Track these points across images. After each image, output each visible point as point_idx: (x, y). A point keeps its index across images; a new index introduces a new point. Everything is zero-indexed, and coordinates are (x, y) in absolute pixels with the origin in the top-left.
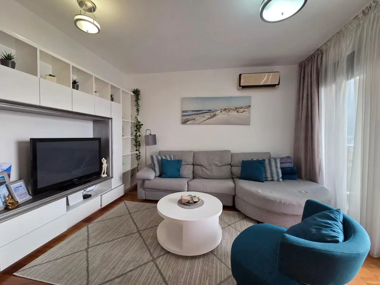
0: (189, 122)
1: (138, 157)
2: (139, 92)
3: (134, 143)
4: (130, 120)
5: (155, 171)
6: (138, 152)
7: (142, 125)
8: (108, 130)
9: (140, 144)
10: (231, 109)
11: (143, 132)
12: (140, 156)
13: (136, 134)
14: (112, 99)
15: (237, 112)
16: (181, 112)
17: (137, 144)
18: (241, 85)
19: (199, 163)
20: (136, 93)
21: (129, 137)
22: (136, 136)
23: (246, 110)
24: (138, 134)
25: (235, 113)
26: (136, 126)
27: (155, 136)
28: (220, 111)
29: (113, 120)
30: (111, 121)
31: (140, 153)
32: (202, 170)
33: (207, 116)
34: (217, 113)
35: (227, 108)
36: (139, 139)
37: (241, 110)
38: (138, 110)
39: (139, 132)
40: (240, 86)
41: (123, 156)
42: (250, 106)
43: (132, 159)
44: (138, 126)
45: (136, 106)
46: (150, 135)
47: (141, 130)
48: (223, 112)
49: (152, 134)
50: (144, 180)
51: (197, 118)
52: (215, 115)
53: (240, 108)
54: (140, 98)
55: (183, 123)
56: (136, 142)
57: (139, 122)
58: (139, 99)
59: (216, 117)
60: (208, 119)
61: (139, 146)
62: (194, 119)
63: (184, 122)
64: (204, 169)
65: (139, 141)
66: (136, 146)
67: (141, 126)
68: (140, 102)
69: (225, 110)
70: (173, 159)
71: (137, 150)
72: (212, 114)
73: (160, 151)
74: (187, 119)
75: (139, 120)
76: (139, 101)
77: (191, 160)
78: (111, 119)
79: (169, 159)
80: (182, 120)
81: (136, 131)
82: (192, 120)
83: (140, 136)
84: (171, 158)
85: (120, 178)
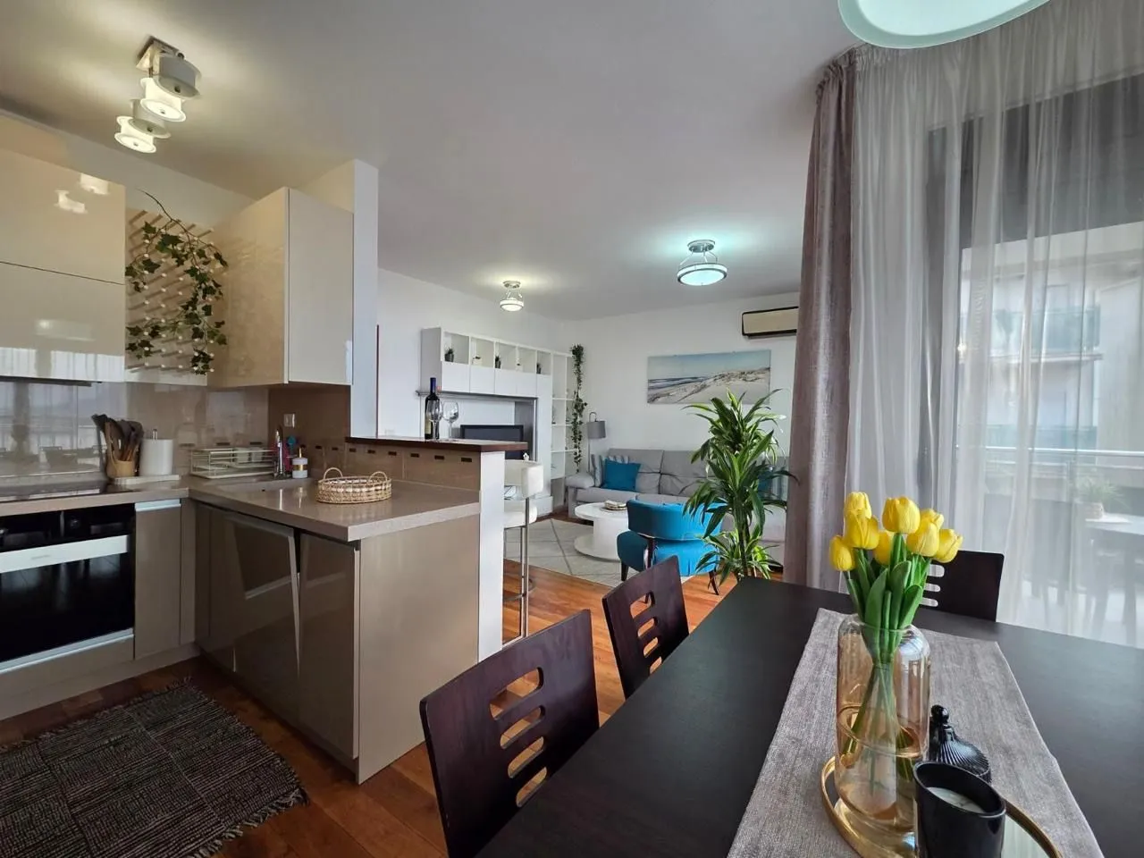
0: (660, 400)
1: (577, 459)
2: (583, 351)
3: (572, 434)
4: (566, 398)
5: (595, 479)
6: (578, 450)
7: (586, 404)
8: (532, 415)
9: (580, 436)
10: (732, 375)
11: (587, 416)
12: (580, 456)
13: (575, 420)
14: (539, 372)
15: (745, 380)
16: (647, 382)
17: (576, 436)
18: (746, 332)
19: (669, 472)
20: (578, 352)
21: (563, 424)
22: (575, 422)
23: (761, 376)
24: (578, 420)
25: (739, 382)
26: (576, 407)
27: (603, 423)
28: (712, 380)
29: (539, 400)
30: (537, 402)
31: (580, 451)
32: (672, 482)
33: (691, 388)
34: (708, 382)
35: (725, 373)
36: (580, 428)
37: (751, 376)
38: (579, 381)
39: (581, 416)
40: (744, 334)
41: (553, 454)
42: (769, 369)
43: (567, 461)
44: (579, 406)
45: (577, 373)
46: (596, 421)
47: (584, 413)
48: (719, 381)
49: (599, 419)
50: (577, 489)
51: (673, 391)
52: (704, 387)
53: (749, 373)
54: (582, 360)
55: (649, 402)
56: (575, 434)
57: (581, 400)
58: (581, 363)
59: (706, 390)
60: (692, 393)
61: (580, 440)
62: (668, 394)
63: (652, 400)
64: (674, 480)
65: (580, 432)
66: (575, 439)
67: (584, 407)
68: (582, 366)
69: (722, 376)
70: (626, 462)
71: (576, 447)
72: (699, 384)
73: (611, 450)
74: (657, 394)
75: (580, 397)
77: (656, 465)
78: (536, 399)
79: (619, 461)
80: (649, 396)
81: (575, 414)
82: (664, 395)
83: (581, 423)
84: (623, 459)
85: (548, 485)
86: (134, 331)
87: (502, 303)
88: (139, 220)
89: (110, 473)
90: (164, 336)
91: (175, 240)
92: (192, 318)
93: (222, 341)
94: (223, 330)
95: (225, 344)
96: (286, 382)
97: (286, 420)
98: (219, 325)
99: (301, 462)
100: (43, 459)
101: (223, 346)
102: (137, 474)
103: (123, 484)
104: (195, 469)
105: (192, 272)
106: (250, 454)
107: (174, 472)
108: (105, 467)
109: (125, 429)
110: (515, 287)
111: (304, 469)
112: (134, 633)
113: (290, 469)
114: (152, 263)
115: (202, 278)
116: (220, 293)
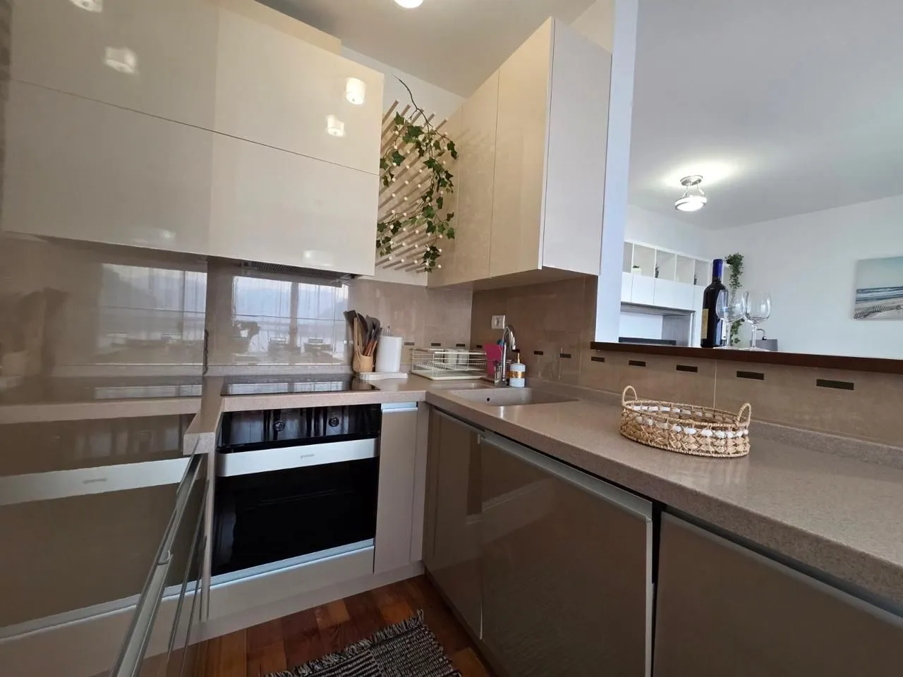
2: (741, 259)
8: (688, 330)
14: (695, 282)
16: (855, 292)
20: (735, 261)
24: (733, 338)
30: (693, 315)
39: (735, 334)
45: (734, 285)
46: (763, 339)
47: (740, 330)
49: (768, 337)
55: (857, 316)
58: (739, 272)
63: (862, 315)
67: (742, 323)
74: (874, 307)
76: (738, 276)
78: (694, 312)
80: (856, 310)
83: (737, 340)
86: (381, 227)
87: (677, 203)
88: (392, 114)
89: (355, 367)
90: (404, 229)
91: (418, 131)
92: (427, 211)
93: (451, 235)
94: (453, 223)
95: (454, 238)
96: (540, 268)
97: (494, 322)
98: (450, 216)
99: (519, 368)
100: (303, 350)
101: (451, 239)
102: (374, 370)
103: (366, 379)
104: (415, 367)
105: (430, 163)
106: (458, 356)
107: (401, 371)
108: (351, 361)
109: (369, 325)
110: (695, 183)
111: (522, 377)
112: (374, 545)
113: (510, 374)
114: (400, 156)
115: (438, 169)
116: (451, 185)
